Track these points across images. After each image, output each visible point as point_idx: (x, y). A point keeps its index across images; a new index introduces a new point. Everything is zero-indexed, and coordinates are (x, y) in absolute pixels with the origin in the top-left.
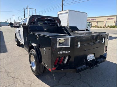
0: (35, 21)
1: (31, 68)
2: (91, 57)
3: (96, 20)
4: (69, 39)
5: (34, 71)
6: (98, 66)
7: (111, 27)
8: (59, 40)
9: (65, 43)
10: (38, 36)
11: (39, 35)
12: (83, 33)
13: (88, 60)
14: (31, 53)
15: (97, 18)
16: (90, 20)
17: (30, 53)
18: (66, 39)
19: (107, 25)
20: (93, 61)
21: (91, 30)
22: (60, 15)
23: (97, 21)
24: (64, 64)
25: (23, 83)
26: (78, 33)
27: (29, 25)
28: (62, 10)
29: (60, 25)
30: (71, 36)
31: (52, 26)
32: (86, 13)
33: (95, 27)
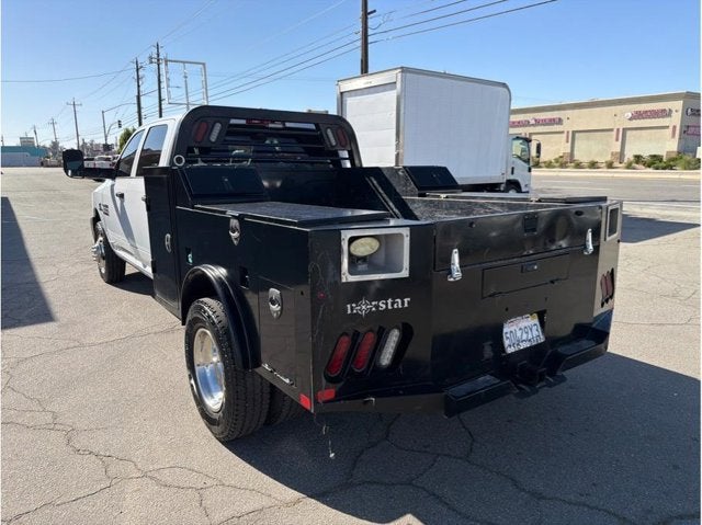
0: (213, 138)
1: (200, 402)
2: (521, 333)
3: (565, 122)
4: (401, 235)
5: (216, 416)
6: (563, 379)
7: (655, 162)
8: (352, 240)
9: (381, 259)
10: (234, 223)
11: (240, 218)
12: (482, 206)
13: (510, 350)
14: (195, 320)
15: (569, 113)
16: (526, 124)
17: (189, 318)
18: (386, 236)
19: (629, 155)
20: (534, 352)
21: (534, 185)
22: (350, 101)
23: (567, 127)
24: (378, 369)
25: (158, 482)
26: (451, 206)
27: (179, 160)
28: (365, 70)
29: (351, 159)
30: (416, 219)
31: (309, 166)
32: (504, 85)
33: (563, 165)
